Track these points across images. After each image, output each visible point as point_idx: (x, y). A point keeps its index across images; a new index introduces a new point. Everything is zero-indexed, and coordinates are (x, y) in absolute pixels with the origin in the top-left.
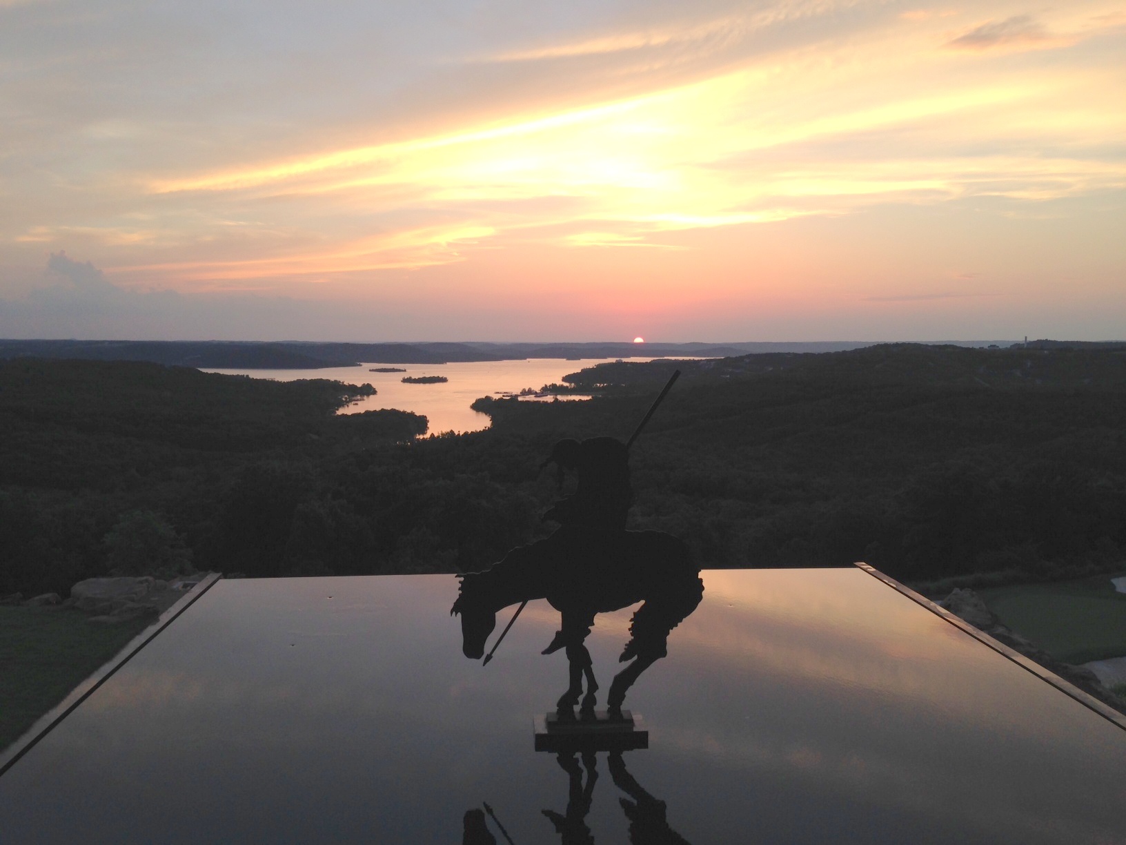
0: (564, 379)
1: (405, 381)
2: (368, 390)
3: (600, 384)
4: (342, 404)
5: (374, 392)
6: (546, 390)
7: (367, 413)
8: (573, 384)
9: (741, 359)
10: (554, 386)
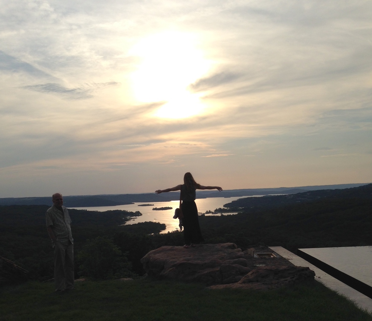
0: (224, 206)
1: (154, 209)
2: (138, 214)
3: (241, 207)
4: (128, 220)
5: (141, 215)
6: (217, 211)
7: (139, 223)
8: (229, 208)
9: (305, 193)
10: (220, 209)
